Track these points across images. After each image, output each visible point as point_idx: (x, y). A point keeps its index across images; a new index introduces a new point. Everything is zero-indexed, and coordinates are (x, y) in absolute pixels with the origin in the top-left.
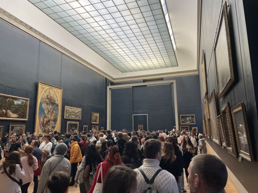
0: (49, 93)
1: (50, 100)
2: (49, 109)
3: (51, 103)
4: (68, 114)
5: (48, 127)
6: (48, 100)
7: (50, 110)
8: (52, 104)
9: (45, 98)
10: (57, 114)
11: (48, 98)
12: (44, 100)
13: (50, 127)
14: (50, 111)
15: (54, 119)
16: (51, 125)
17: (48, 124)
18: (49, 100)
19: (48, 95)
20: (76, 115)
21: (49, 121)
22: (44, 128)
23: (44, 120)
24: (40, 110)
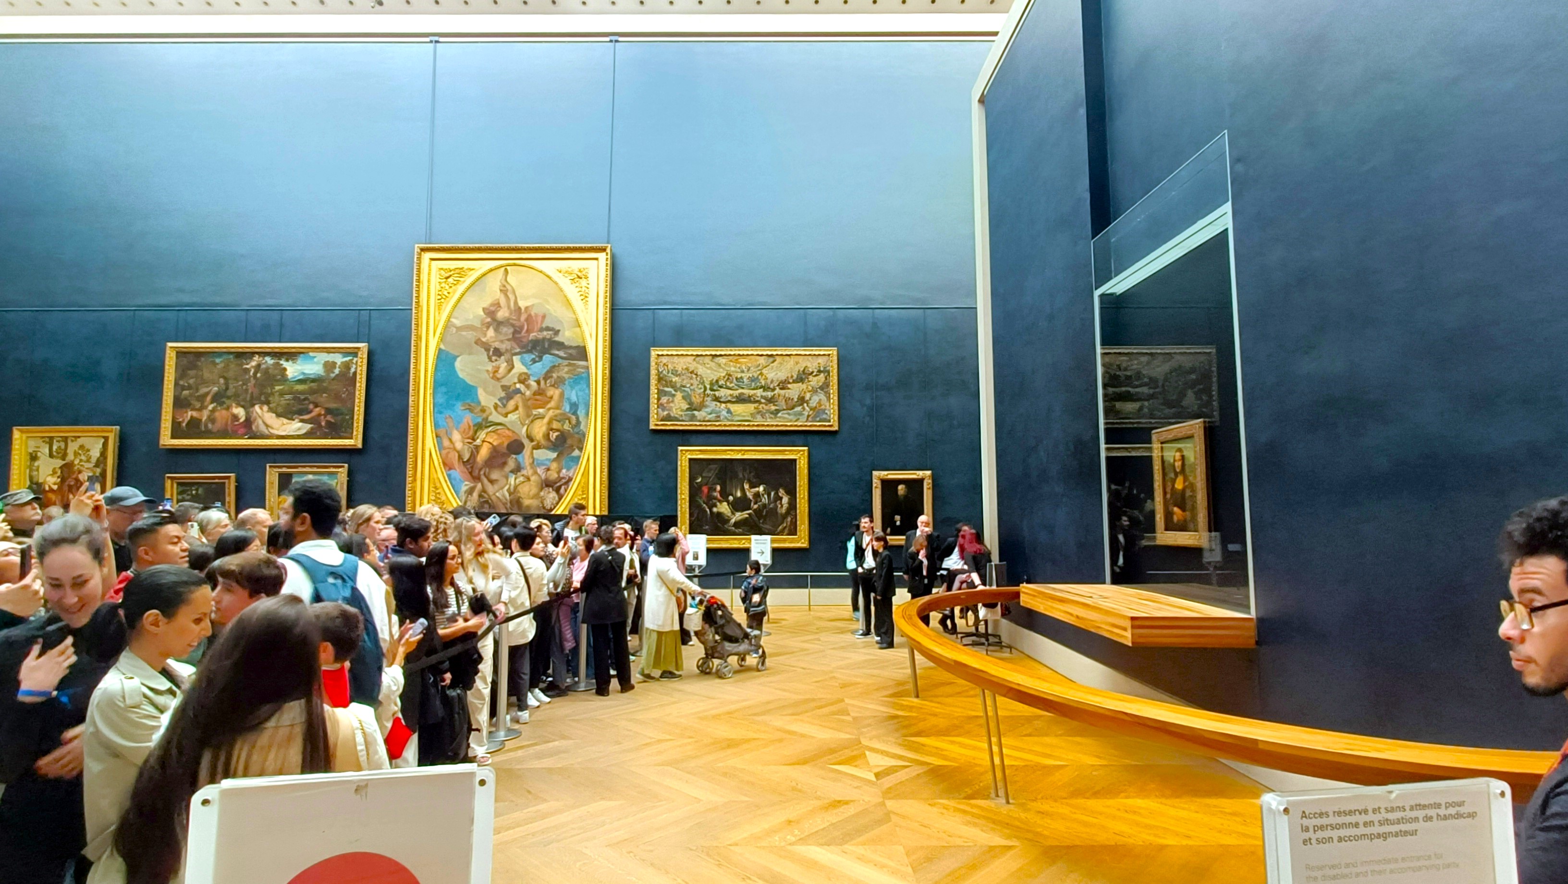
0: (504, 291)
1: (515, 332)
2: (512, 379)
3: (522, 347)
4: (679, 395)
5: (512, 480)
6: (496, 330)
7: (518, 386)
8: (530, 352)
9: (477, 324)
10: (574, 407)
11: (498, 324)
12: (470, 335)
13: (528, 479)
14: (518, 391)
15: (554, 435)
16: (536, 473)
17: (511, 464)
18: (508, 331)
19: (498, 305)
20: (770, 401)
21: (516, 447)
22: (479, 486)
23: (478, 442)
24: (444, 389)
